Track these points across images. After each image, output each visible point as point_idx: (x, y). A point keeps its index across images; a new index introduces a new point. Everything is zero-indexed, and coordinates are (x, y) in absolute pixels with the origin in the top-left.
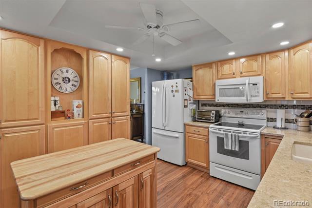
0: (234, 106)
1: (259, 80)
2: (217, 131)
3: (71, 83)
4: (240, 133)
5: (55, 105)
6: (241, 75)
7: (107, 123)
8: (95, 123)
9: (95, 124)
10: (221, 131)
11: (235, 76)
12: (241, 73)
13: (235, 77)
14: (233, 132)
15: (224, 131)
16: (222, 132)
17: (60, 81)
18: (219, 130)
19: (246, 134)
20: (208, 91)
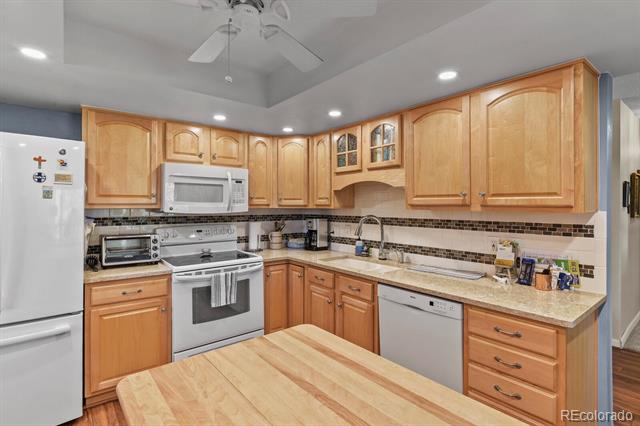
0: (180, 220)
1: (243, 174)
2: (194, 277)
4: (237, 268)
6: (214, 161)
10: (200, 273)
11: (201, 160)
12: (214, 157)
13: (201, 163)
14: (225, 270)
15: (207, 273)
16: (204, 276)
18: (197, 274)
19: (245, 267)
20: (140, 186)
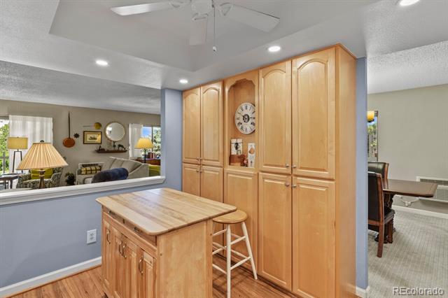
3: (251, 121)
5: (237, 148)
7: (283, 183)
8: (267, 179)
9: (266, 181)
17: (241, 120)
